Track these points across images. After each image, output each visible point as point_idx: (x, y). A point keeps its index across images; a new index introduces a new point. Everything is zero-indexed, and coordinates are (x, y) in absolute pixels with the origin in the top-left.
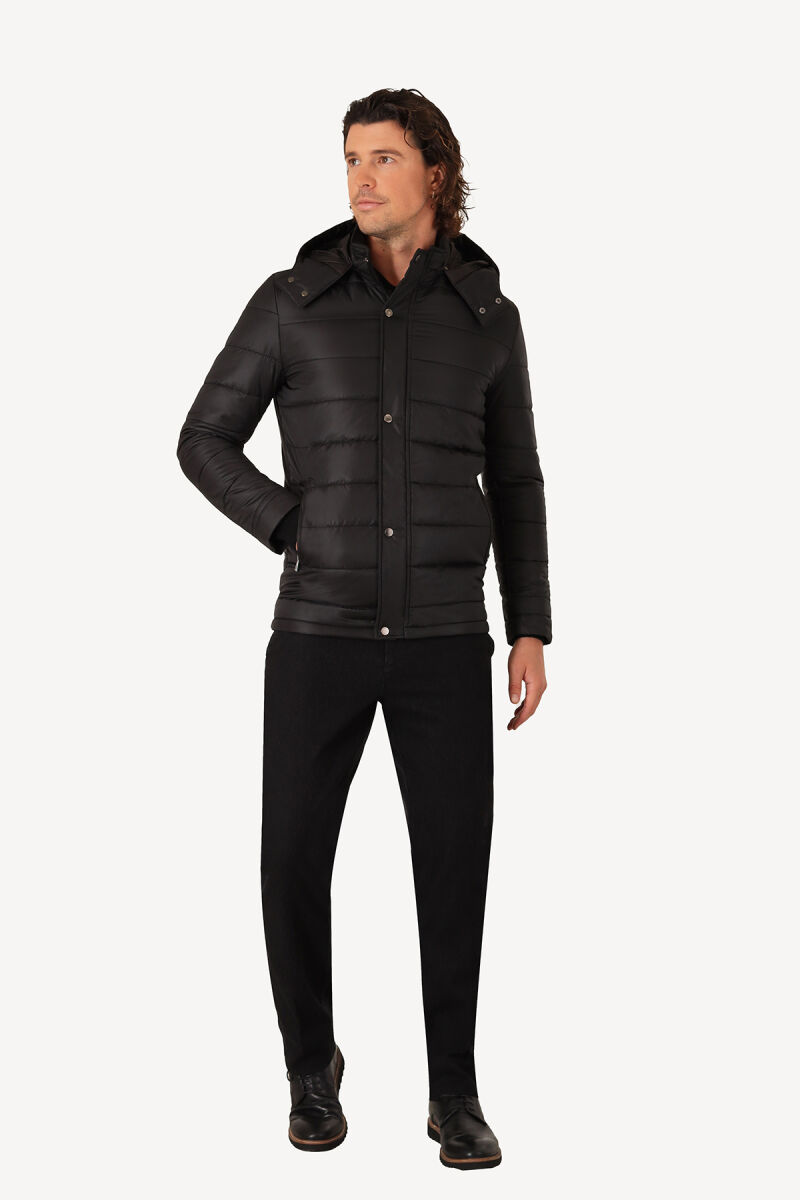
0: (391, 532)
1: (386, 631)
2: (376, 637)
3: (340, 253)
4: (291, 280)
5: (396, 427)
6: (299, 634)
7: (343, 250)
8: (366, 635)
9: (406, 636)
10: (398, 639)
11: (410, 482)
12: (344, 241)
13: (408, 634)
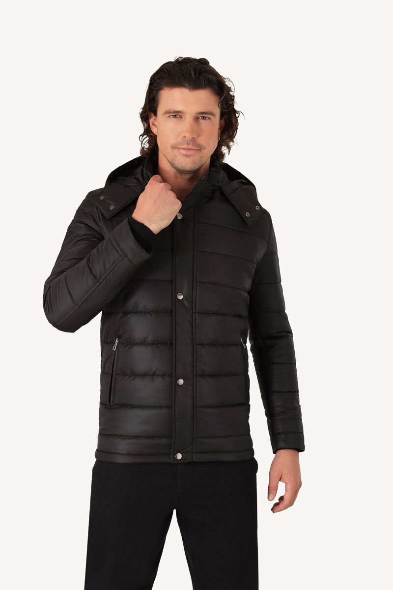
0: (181, 382)
1: (179, 456)
2: (172, 461)
3: (137, 179)
4: (102, 198)
5: (185, 302)
6: (115, 463)
7: (139, 176)
8: (165, 459)
9: (194, 460)
10: (189, 462)
11: (196, 344)
12: (139, 170)
13: (197, 458)
